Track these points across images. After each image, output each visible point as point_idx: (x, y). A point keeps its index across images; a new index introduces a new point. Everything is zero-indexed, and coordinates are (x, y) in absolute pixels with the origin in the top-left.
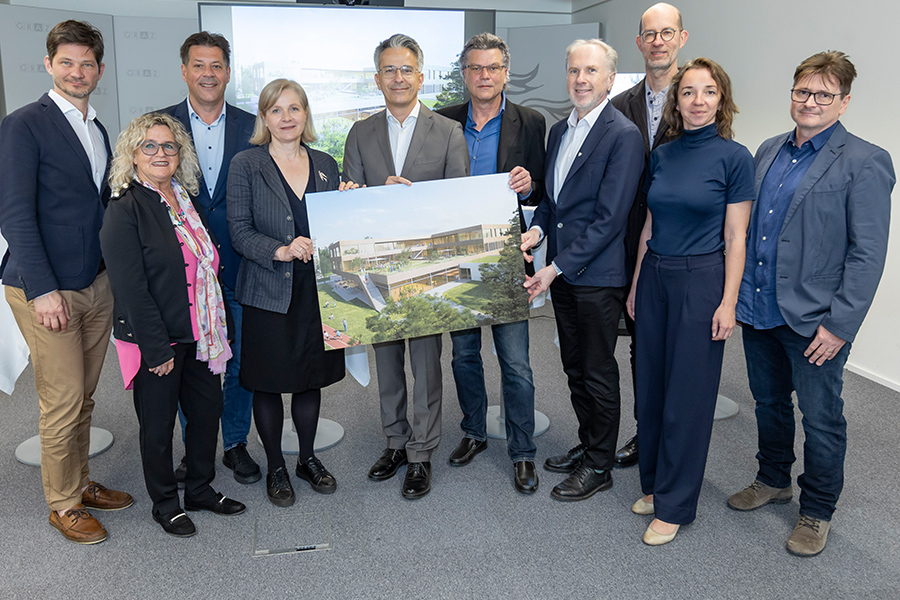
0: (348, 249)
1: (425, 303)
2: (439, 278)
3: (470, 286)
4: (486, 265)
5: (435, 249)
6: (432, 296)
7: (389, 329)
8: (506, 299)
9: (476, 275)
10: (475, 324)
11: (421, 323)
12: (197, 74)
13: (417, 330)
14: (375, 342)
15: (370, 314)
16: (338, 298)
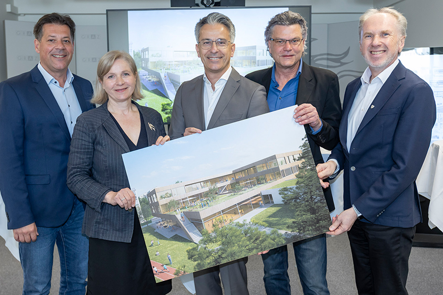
0: (163, 194)
1: (236, 231)
2: (245, 207)
3: (274, 210)
4: (285, 189)
5: (237, 182)
6: (241, 222)
7: (208, 257)
8: (309, 216)
9: (278, 199)
10: (284, 242)
11: (235, 248)
12: (50, 47)
13: (232, 254)
14: (197, 270)
15: (189, 246)
16: (160, 237)
